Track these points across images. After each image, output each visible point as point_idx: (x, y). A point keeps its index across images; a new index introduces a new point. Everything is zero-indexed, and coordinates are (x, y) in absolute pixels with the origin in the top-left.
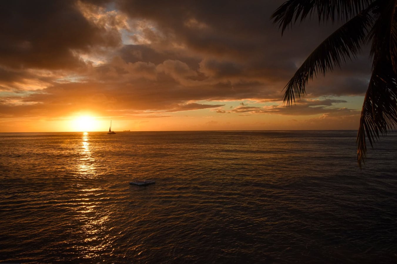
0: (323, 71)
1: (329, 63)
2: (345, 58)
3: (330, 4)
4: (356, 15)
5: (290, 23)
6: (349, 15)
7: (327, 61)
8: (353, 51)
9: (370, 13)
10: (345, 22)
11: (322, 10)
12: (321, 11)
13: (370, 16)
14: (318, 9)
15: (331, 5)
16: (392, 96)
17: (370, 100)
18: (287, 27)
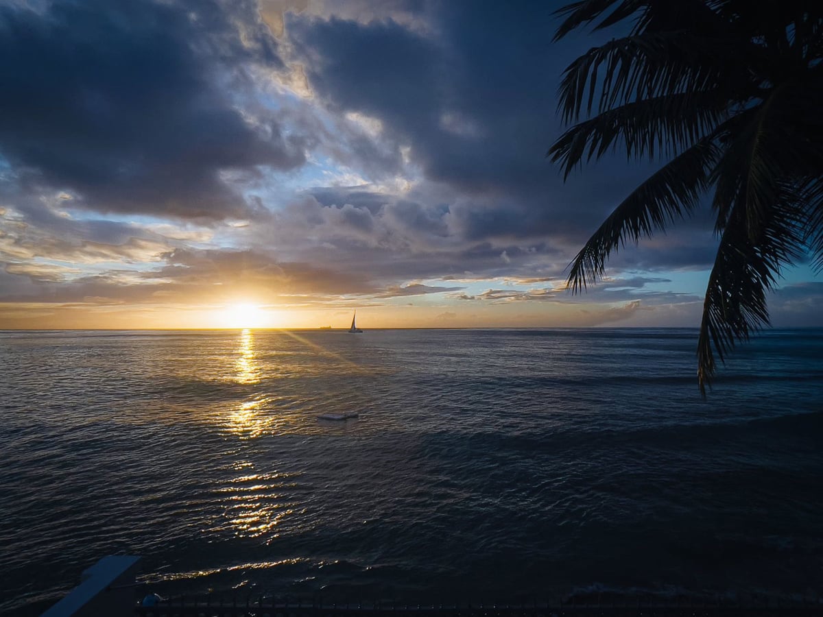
0: (634, 236)
1: (644, 224)
2: (673, 216)
3: (646, 130)
4: (690, 146)
5: (579, 163)
6: (678, 145)
7: (642, 219)
8: (686, 203)
9: (716, 142)
10: (672, 158)
11: (633, 138)
12: (632, 142)
13: (715, 146)
14: (627, 139)
15: (648, 131)
16: (754, 277)
17: (717, 285)
18: (573, 168)
